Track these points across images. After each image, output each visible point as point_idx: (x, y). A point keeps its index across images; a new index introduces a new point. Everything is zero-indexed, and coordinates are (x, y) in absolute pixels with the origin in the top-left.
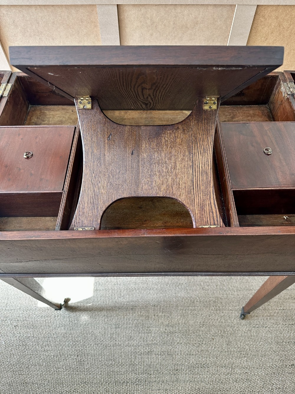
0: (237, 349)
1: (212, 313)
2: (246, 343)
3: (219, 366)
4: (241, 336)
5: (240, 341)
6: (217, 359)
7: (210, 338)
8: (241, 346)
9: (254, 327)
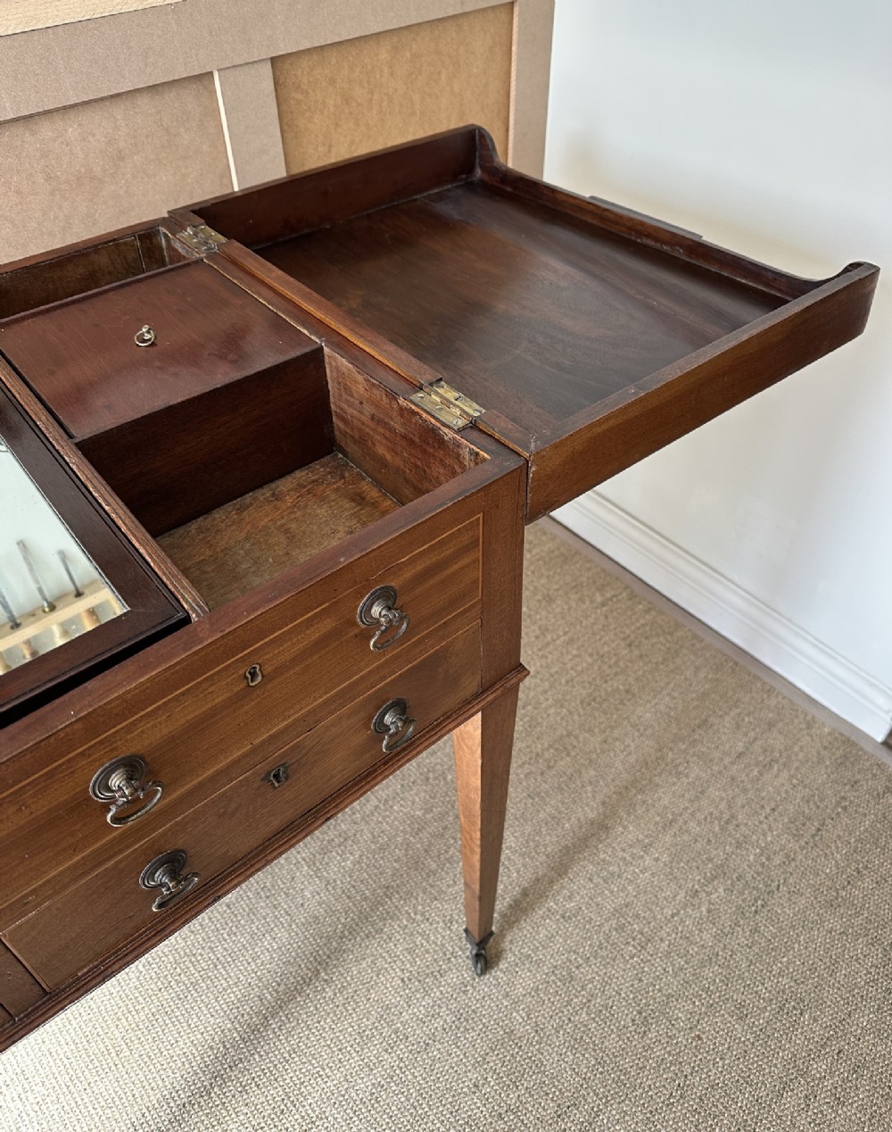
0: (769, 1008)
1: (639, 964)
2: (774, 972)
3: (772, 1099)
4: (749, 966)
5: (759, 981)
6: (751, 1085)
7: (690, 1041)
8: (770, 992)
9: (756, 912)
